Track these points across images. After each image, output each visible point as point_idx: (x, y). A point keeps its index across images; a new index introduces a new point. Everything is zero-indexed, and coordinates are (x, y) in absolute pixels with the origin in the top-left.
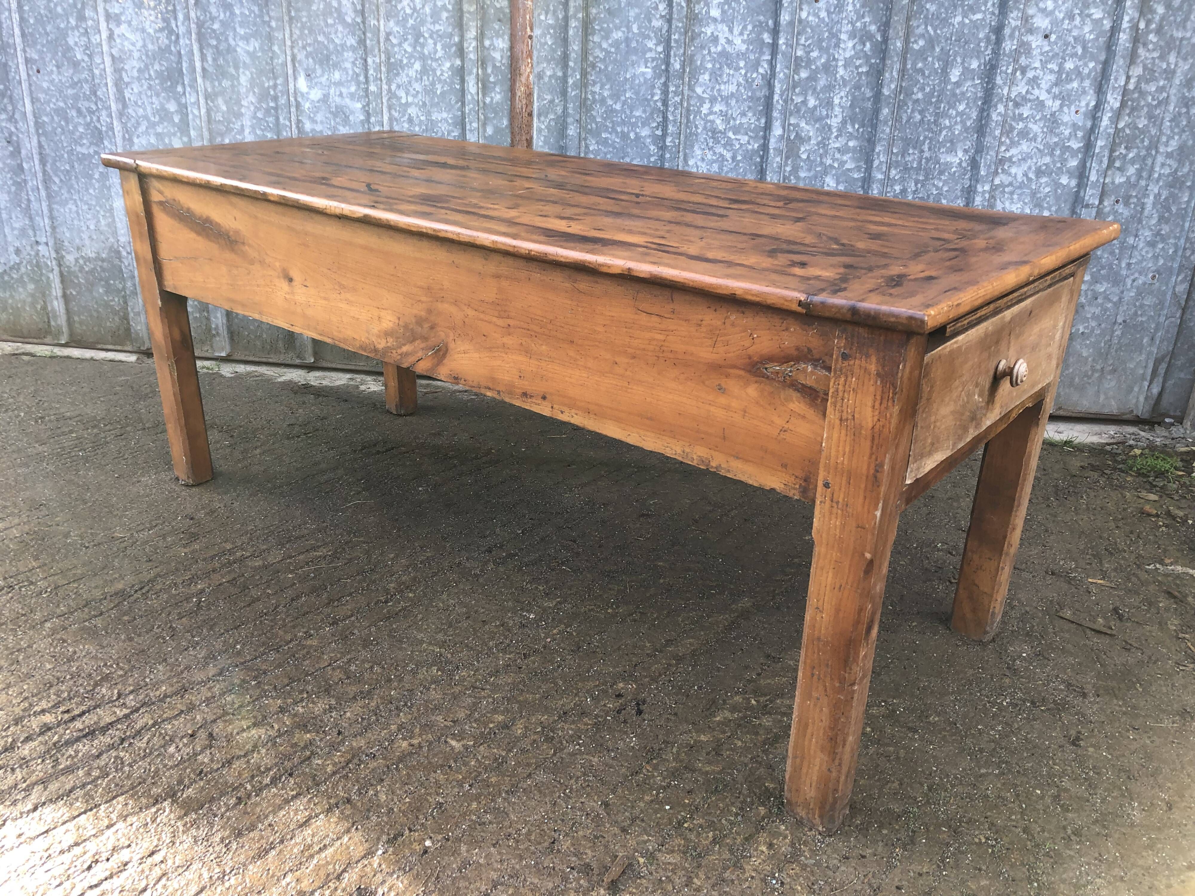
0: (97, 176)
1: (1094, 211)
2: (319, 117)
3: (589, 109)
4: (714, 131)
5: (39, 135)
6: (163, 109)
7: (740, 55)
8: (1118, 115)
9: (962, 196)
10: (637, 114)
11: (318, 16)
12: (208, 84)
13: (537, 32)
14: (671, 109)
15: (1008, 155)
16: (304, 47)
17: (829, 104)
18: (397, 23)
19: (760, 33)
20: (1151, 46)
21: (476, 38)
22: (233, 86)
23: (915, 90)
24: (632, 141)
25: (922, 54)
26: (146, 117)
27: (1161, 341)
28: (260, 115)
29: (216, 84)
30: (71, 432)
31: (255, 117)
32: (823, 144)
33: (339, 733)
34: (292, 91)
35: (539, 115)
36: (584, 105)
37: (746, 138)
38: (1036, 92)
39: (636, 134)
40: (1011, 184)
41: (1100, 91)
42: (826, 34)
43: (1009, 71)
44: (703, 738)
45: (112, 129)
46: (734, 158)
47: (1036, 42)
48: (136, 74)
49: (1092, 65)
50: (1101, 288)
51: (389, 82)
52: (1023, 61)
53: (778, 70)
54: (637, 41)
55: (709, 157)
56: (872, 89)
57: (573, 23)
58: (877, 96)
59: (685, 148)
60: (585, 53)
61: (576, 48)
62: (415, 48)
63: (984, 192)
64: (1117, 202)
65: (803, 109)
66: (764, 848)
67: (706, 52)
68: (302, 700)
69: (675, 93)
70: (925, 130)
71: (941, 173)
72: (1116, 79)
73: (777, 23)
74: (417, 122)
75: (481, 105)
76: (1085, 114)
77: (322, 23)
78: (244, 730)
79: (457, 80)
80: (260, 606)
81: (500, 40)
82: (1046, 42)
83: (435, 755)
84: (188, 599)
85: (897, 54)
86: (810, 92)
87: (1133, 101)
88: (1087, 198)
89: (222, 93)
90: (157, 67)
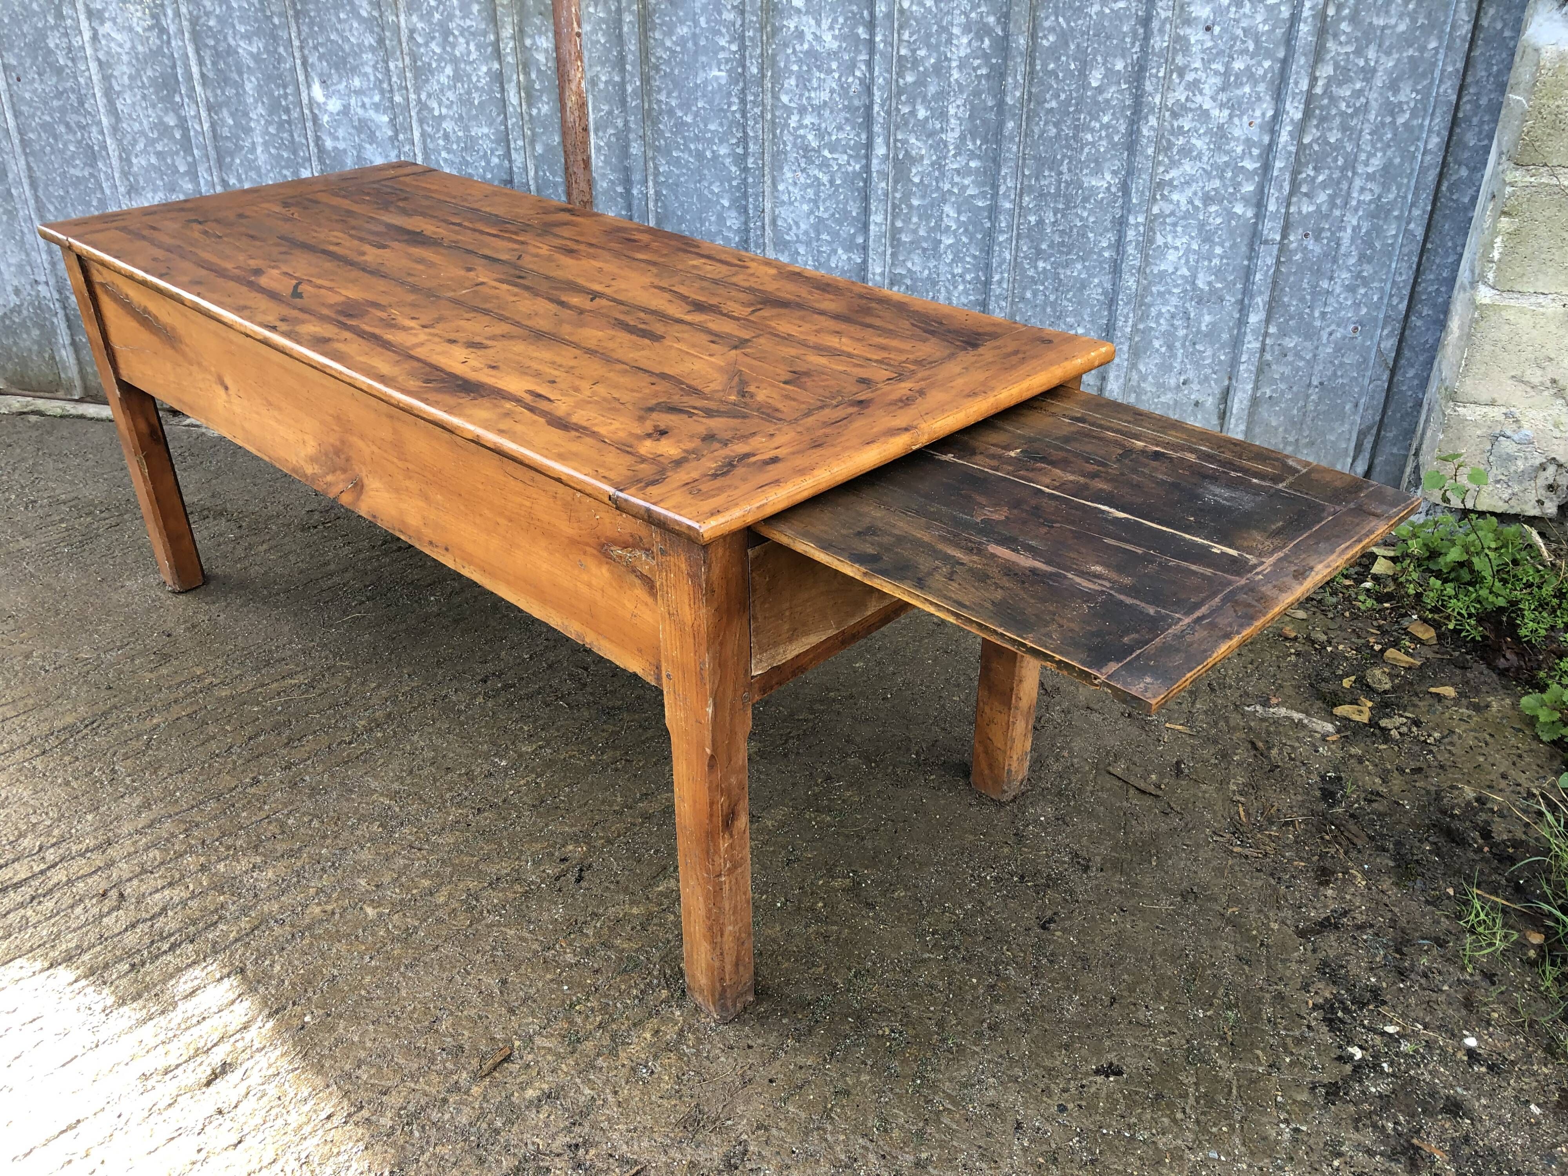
0: (95, 203)
1: (1276, 247)
2: (341, 133)
3: (655, 122)
4: (806, 149)
5: (26, 154)
6: (161, 122)
7: (834, 55)
8: (1301, 128)
9: (1112, 229)
10: (712, 127)
11: (328, 9)
12: (210, 94)
13: (587, 28)
14: (751, 123)
15: (1167, 177)
16: (315, 48)
17: (943, 115)
18: (421, 17)
19: (855, 26)
20: (1343, 38)
21: (513, 37)
22: (238, 94)
23: (1048, 96)
24: (709, 160)
25: (1054, 52)
26: (142, 133)
27: (1365, 410)
28: (272, 130)
29: (219, 92)
30: (62, 521)
31: (267, 133)
32: (938, 165)
33: (256, 895)
34: (305, 101)
35: (596, 130)
36: (649, 117)
37: (846, 157)
38: (1198, 99)
39: (713, 152)
40: (1172, 214)
41: (1278, 97)
42: (935, 27)
43: (1161, 74)
44: (635, 911)
45: (105, 148)
46: (832, 182)
47: (1195, 36)
48: (126, 81)
49: (1267, 64)
50: (1290, 343)
51: (418, 90)
52: (1180, 60)
53: (876, 73)
54: (707, 38)
55: (802, 180)
56: (995, 96)
57: (628, 18)
58: (1001, 104)
59: (772, 169)
60: (645, 53)
61: (633, 48)
62: (444, 49)
63: (1137, 225)
64: (1306, 235)
65: (912, 121)
66: (648, 1035)
67: (789, 51)
68: (227, 858)
69: (754, 102)
70: (1061, 147)
71: (1086, 200)
72: (1296, 83)
73: (872, 14)
74: (453, 138)
75: (526, 118)
76: (1261, 127)
77: (334, 19)
78: (157, 891)
79: (496, 88)
80: (213, 746)
81: (543, 39)
82: (1207, 37)
83: (345, 923)
84: (138, 736)
85: (1021, 54)
86: (919, 100)
87: (1322, 108)
88: (1265, 232)
89: (227, 103)
90: (150, 73)
